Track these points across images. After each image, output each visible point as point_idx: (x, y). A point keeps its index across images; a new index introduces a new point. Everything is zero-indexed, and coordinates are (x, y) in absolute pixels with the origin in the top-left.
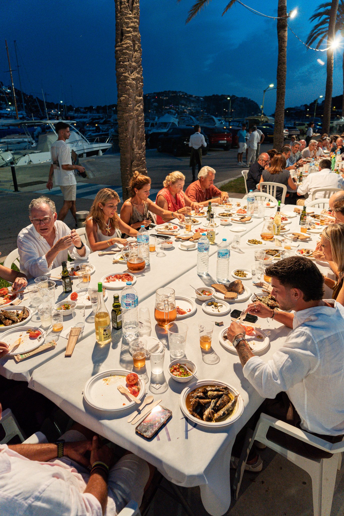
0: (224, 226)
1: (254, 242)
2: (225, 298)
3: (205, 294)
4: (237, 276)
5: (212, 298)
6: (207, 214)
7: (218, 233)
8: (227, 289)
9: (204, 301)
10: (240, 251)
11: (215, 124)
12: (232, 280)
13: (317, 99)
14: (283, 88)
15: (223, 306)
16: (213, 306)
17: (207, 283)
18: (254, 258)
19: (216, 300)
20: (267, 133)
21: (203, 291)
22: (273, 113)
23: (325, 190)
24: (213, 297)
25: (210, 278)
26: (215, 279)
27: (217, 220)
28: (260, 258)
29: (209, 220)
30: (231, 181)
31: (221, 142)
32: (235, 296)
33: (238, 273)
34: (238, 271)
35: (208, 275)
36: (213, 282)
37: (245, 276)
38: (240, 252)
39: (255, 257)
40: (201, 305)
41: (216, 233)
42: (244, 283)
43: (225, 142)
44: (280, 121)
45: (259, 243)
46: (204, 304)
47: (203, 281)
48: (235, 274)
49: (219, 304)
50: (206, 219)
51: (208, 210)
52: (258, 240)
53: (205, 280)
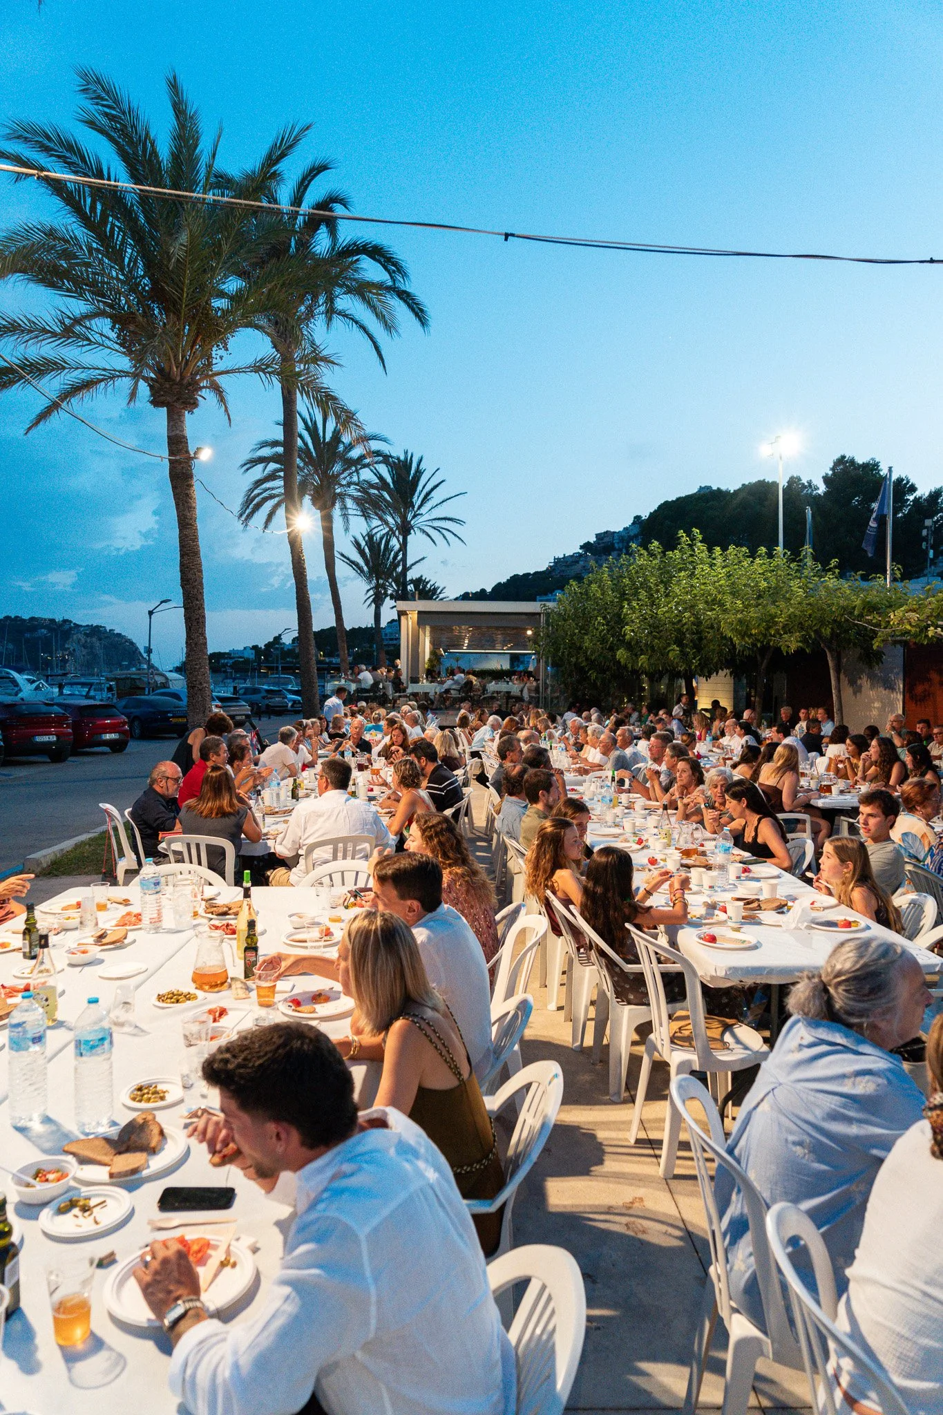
0: (80, 968)
1: (175, 997)
2: (111, 1175)
3: (47, 1180)
4: (140, 1101)
5: (70, 1189)
6: (24, 939)
7: (63, 992)
8: (115, 1148)
9: (45, 1204)
10: (135, 1031)
11: (20, 690)
12: (124, 1119)
13: (280, 635)
14: (201, 607)
15: (109, 1201)
16: (76, 1211)
17: (47, 1145)
18: (182, 1042)
19: (84, 1189)
20: (169, 712)
21: (39, 1174)
22: (178, 664)
23: (334, 842)
24: (72, 1183)
25: (54, 1128)
26: (71, 1125)
27: (56, 955)
28: (200, 1038)
29: (34, 957)
30: (83, 844)
31: (39, 739)
32: (142, 1162)
33: (142, 1092)
34: (140, 1089)
35: (47, 1120)
36: (66, 1135)
37: (162, 1098)
38: (139, 1031)
39: (186, 1037)
40: (37, 1218)
41: (59, 990)
42: (161, 1117)
43: (54, 738)
44: (201, 684)
45: (188, 997)
46: (46, 1213)
47: (33, 1142)
48: (134, 1099)
49: (92, 1203)
50: (21, 955)
51: (24, 927)
52: (185, 991)
53: (40, 1136)
